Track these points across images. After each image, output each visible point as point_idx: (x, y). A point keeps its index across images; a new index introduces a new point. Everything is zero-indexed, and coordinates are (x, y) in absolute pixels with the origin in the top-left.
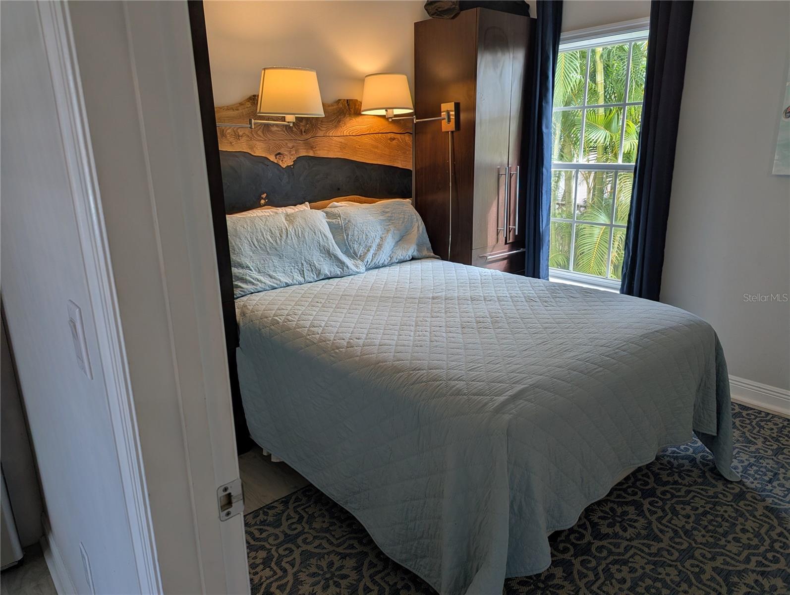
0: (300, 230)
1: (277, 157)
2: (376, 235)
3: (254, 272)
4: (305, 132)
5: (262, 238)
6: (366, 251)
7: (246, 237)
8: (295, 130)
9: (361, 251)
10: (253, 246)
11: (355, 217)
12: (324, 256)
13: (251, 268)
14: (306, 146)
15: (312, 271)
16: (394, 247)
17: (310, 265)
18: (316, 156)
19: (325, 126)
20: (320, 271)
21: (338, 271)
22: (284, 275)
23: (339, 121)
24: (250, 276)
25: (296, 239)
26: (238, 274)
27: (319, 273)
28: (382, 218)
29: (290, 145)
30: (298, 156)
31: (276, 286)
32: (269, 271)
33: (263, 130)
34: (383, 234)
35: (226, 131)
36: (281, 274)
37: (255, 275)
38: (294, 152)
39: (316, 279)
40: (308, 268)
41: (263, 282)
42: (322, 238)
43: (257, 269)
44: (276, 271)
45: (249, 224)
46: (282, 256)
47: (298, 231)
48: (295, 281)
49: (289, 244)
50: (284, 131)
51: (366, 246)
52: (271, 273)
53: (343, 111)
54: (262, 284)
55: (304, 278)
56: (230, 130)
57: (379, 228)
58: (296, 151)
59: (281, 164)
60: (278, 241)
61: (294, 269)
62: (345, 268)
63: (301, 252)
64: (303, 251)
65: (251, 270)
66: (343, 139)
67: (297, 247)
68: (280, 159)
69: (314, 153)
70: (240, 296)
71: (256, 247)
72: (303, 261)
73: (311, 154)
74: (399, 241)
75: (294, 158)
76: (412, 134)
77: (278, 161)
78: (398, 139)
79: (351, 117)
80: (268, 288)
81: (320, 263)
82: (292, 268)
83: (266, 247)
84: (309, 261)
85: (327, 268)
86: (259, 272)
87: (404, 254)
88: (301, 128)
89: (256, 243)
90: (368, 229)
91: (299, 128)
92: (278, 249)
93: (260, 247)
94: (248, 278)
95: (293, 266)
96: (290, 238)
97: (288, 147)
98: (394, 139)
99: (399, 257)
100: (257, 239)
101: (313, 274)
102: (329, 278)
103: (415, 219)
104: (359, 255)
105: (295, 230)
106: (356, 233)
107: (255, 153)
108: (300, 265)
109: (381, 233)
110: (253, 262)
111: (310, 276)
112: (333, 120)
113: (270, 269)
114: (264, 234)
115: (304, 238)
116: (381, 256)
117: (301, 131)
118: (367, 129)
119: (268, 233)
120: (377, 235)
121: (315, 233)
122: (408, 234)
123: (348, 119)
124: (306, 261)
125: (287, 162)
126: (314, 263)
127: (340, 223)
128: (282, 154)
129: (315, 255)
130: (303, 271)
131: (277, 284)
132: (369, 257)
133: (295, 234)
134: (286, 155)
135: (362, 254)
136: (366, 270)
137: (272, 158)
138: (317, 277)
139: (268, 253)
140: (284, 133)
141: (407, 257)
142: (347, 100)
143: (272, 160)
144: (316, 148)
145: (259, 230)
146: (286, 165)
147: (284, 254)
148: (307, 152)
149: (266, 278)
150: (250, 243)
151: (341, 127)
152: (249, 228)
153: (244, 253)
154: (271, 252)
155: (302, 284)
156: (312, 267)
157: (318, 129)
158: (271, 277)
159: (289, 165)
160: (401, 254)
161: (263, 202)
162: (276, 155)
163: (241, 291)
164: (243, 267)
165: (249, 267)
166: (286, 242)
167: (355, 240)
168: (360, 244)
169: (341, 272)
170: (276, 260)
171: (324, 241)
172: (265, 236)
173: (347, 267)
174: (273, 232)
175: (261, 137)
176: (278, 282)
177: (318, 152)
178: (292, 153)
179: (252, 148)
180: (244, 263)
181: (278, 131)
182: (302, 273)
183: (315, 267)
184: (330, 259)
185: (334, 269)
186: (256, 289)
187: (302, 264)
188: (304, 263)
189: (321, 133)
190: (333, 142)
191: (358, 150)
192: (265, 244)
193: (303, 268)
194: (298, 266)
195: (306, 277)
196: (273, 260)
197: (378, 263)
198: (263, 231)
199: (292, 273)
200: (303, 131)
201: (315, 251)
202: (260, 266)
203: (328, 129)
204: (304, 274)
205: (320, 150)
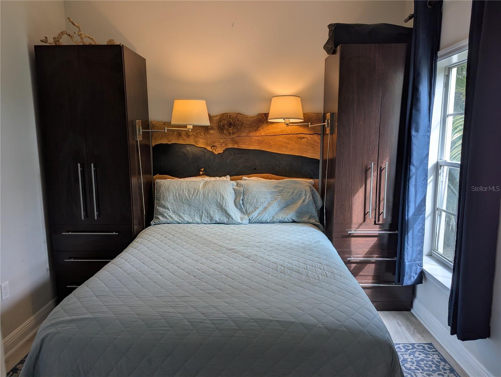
0: (207, 191)
1: (212, 148)
2: (264, 201)
3: (171, 212)
4: (232, 133)
5: (182, 193)
6: (254, 210)
7: (173, 192)
8: (226, 132)
9: (250, 209)
10: (175, 197)
11: (253, 187)
12: (218, 209)
13: (170, 209)
14: (232, 142)
15: (208, 217)
16: (279, 211)
17: (208, 213)
18: (239, 148)
19: (247, 130)
20: (213, 218)
21: (225, 220)
22: (189, 216)
23: (258, 127)
24: (167, 213)
25: (203, 196)
26: (161, 212)
27: (212, 219)
28: (273, 190)
29: (222, 141)
30: (227, 148)
31: (180, 222)
32: (180, 212)
33: (204, 133)
34: (271, 201)
35: (182, 133)
36: (187, 216)
37: (171, 213)
38: (224, 145)
39: (209, 222)
40: (206, 215)
41: (173, 219)
42: (220, 198)
43: (173, 210)
44: (184, 213)
45: (178, 185)
46: (191, 205)
47: (206, 192)
48: (194, 221)
49: (197, 199)
50: (218, 133)
51: (255, 207)
52: (181, 214)
53: (262, 121)
54: (172, 219)
55: (201, 221)
56: (184, 132)
57: (269, 196)
58: (225, 144)
59: (214, 151)
60: (191, 196)
61: (197, 214)
62: (230, 219)
63: (204, 205)
64: (205, 204)
65: (169, 210)
66: (261, 138)
67: (202, 201)
68: (214, 149)
69: (238, 146)
70: (157, 224)
71: (177, 198)
72: (203, 210)
73: (236, 147)
74: (284, 207)
75: (223, 149)
76: (320, 134)
77: (212, 150)
78: (307, 138)
79: (268, 124)
80: (174, 222)
81: (214, 213)
82: (196, 213)
83: (182, 199)
84: (208, 211)
85: (218, 216)
86: (174, 212)
87: (284, 216)
88: (230, 131)
89: (177, 196)
90: (260, 196)
91: (228, 131)
92: (189, 201)
93: (179, 198)
94: (166, 215)
95: (196, 212)
96: (199, 195)
97: (220, 142)
98: (304, 138)
99: (279, 219)
100: (179, 194)
101: (208, 219)
102: (219, 223)
103: (304, 194)
104: (248, 212)
105: (204, 191)
106: (250, 197)
107: (198, 145)
108: (201, 212)
109: (270, 200)
110: (172, 206)
111: (205, 219)
112: (253, 126)
113: (181, 212)
114: (184, 191)
115: (208, 196)
116: (263, 215)
117: (230, 133)
118: (280, 131)
119: (187, 191)
120: (266, 201)
121: (216, 194)
122: (294, 204)
123: (265, 125)
124: (205, 210)
125: (219, 150)
126: (210, 212)
127: (241, 190)
128: (215, 146)
129: (213, 208)
130: (202, 216)
131: (181, 221)
132: (255, 214)
133: (203, 194)
134: (218, 147)
135: (251, 212)
136: (249, 223)
137: (209, 148)
138: (210, 221)
139: (183, 202)
140: (218, 134)
141: (286, 219)
142: (265, 114)
143: (208, 149)
144: (239, 143)
145: (182, 189)
146: (218, 153)
147: (192, 204)
148: (232, 145)
149: (176, 217)
150: (174, 195)
151: (260, 130)
152: (177, 187)
153: (169, 200)
154: (185, 202)
155: (199, 224)
156: (208, 214)
157: (242, 132)
158: (180, 216)
159: (220, 153)
160: (281, 217)
161: (201, 173)
162: (211, 147)
163: (158, 221)
164: (165, 208)
165: (169, 209)
166: (195, 197)
167: (248, 202)
168: (251, 205)
169: (227, 221)
170: (186, 207)
171: (221, 200)
172: (184, 192)
173: (232, 219)
174: (190, 190)
175: (202, 136)
176: (183, 220)
177: (241, 146)
178: (222, 146)
179: (196, 142)
180: (166, 206)
181: (215, 133)
182: (201, 218)
183: (210, 215)
184: (222, 212)
185: (223, 218)
186: (167, 221)
187: (203, 212)
188: (204, 212)
189: (244, 134)
190: (253, 140)
191: (272, 145)
192: (183, 197)
193: (202, 214)
194: (200, 212)
195: (202, 220)
196: (185, 207)
197: (261, 220)
198: (184, 189)
199: (195, 216)
200: (231, 133)
201: (213, 206)
202: (176, 209)
203: (249, 132)
204: (202, 218)
205: (242, 144)
